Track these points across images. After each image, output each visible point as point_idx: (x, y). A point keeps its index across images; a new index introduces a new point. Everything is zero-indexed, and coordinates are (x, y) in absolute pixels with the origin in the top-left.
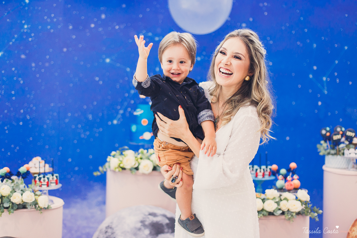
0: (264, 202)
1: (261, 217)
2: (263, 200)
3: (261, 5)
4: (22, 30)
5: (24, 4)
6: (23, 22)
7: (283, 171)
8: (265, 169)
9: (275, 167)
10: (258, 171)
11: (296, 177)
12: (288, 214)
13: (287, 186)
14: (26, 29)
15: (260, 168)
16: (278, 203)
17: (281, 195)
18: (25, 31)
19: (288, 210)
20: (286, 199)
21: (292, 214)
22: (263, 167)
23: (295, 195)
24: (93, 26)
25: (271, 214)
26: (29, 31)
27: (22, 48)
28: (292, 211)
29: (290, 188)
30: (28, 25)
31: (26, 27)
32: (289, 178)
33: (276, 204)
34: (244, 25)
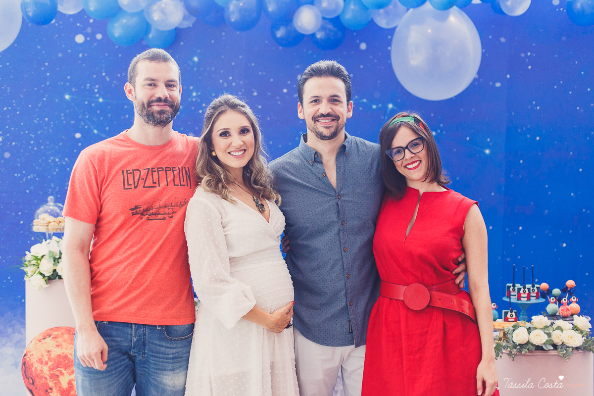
0: (529, 333)
1: (526, 352)
2: (529, 330)
3: (523, 55)
4: (190, 100)
5: (192, 64)
6: (191, 88)
7: (556, 291)
8: (531, 288)
9: (544, 286)
10: (521, 292)
11: (573, 299)
12: (561, 348)
13: (561, 311)
14: (194, 97)
15: (524, 288)
16: (549, 335)
17: (552, 324)
18: (194, 99)
19: (563, 344)
20: (559, 328)
21: (568, 349)
22: (528, 286)
23: (572, 323)
24: (285, 91)
25: (539, 348)
26: (199, 100)
27: (189, 123)
28: (568, 345)
29: (566, 313)
30: (197, 93)
31: (194, 94)
32: (564, 300)
33: (546, 335)
34: (498, 85)
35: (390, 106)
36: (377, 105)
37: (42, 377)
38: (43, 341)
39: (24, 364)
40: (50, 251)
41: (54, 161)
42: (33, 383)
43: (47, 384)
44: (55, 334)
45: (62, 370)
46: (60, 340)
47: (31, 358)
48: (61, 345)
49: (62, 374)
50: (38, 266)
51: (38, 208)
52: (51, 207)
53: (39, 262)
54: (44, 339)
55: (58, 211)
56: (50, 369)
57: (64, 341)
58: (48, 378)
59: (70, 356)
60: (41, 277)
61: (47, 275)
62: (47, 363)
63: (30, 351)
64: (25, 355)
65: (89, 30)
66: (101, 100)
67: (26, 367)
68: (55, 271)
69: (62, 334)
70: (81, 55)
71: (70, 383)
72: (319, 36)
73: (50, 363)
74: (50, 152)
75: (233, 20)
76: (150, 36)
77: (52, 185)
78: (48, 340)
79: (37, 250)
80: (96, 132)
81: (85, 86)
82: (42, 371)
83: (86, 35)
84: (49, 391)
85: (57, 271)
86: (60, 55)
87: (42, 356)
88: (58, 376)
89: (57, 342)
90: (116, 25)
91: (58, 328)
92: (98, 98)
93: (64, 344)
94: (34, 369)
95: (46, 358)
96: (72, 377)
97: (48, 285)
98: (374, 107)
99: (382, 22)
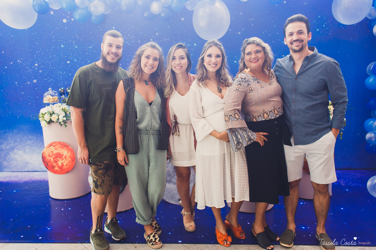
34: (239, 33)
35: (195, 44)
36: (190, 44)
37: (50, 162)
38: (50, 148)
39: (43, 157)
40: (48, 111)
41: (60, 73)
42: (47, 165)
43: (53, 165)
44: (54, 144)
45: (59, 159)
46: (56, 147)
47: (45, 154)
48: (57, 149)
49: (58, 160)
50: (43, 117)
51: (45, 93)
52: (51, 93)
53: (44, 115)
54: (50, 147)
55: (54, 94)
56: (54, 159)
57: (58, 147)
58: (53, 162)
59: (61, 153)
60: (45, 122)
61: (48, 121)
62: (52, 156)
63: (45, 152)
64: (43, 154)
65: (68, 17)
66: (76, 47)
67: (44, 158)
68: (51, 119)
69: (57, 144)
70: (66, 28)
71: (62, 164)
72: (162, 15)
73: (53, 156)
74: (58, 70)
75: (124, 9)
76: (93, 18)
77: (60, 83)
78: (52, 147)
79: (43, 111)
80: (75, 60)
81: (69, 41)
82: (50, 159)
83: (67, 19)
84: (54, 167)
85: (52, 119)
86: (57, 28)
87: (50, 153)
88: (57, 161)
89: (55, 148)
90: (76, 13)
91: (55, 142)
92: (75, 46)
93: (58, 149)
94: (47, 159)
95: (51, 154)
96: (63, 161)
97: (49, 125)
98: (188, 45)
99: (189, 8)
